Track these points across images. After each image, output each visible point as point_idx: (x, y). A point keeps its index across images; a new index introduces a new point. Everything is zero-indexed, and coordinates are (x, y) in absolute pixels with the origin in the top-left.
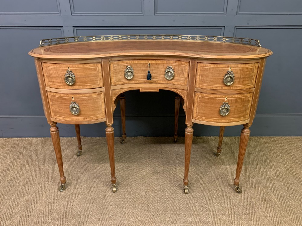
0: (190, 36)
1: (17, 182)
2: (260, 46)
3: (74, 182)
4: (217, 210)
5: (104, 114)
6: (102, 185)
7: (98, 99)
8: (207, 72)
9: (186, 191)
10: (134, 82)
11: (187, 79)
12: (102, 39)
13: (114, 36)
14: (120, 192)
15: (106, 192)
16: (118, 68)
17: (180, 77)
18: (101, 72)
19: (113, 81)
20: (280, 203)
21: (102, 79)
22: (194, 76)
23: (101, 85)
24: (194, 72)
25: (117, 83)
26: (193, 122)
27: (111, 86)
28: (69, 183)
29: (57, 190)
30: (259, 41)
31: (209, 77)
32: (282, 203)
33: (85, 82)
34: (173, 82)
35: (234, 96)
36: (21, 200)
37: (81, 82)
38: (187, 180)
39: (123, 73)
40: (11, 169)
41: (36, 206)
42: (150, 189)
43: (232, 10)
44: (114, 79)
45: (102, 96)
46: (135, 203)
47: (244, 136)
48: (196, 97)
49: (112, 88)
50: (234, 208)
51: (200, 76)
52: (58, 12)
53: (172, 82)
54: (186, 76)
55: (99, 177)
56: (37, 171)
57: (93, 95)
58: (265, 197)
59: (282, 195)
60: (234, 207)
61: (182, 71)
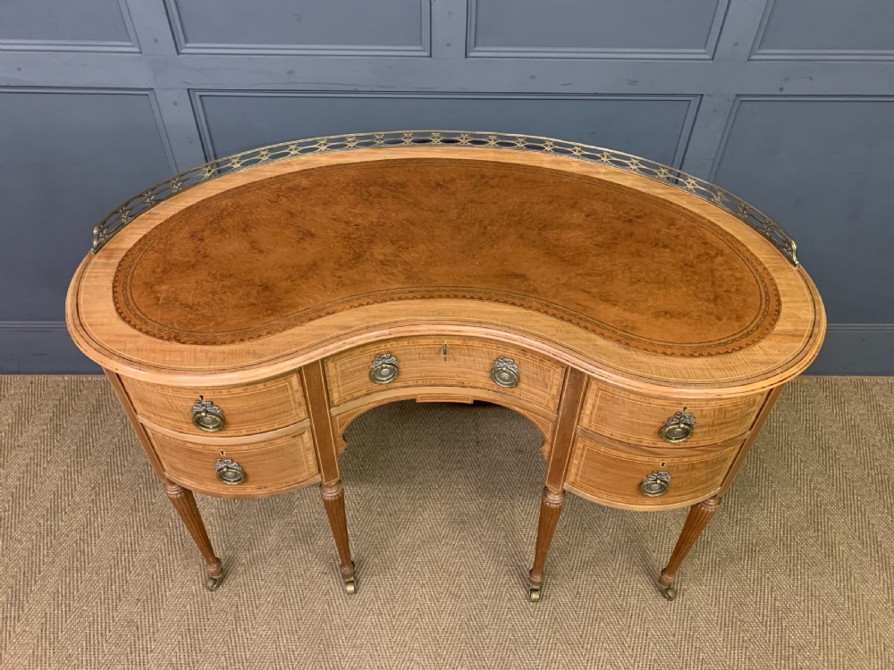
0: (582, 148)
1: (92, 555)
2: (795, 265)
3: (244, 557)
4: (607, 655)
5: (315, 470)
6: (317, 568)
7: (294, 445)
8: (616, 406)
9: (535, 596)
10: (398, 384)
11: (558, 401)
12: (292, 153)
13: (329, 141)
14: (367, 591)
15: (328, 593)
16: (349, 366)
17: (535, 388)
18: (301, 389)
19: (335, 396)
20: (766, 634)
21: (304, 403)
22: (577, 402)
23: (303, 415)
24: (577, 393)
25: (348, 398)
26: (565, 488)
27: (330, 407)
28: (231, 560)
29: (201, 585)
30: (794, 246)
31: (621, 417)
32: (770, 632)
33: (255, 420)
34: (517, 391)
35: (685, 460)
36: (113, 620)
37: (240, 423)
38: (539, 577)
39: (366, 372)
40: (69, 505)
41: (155, 640)
42: (442, 584)
43: (736, 44)
44: (339, 392)
45: (307, 436)
46: (404, 632)
47: (700, 513)
48: (579, 445)
49: (334, 411)
50: (650, 649)
51: (594, 406)
52: (130, 41)
53: (513, 392)
54: (554, 391)
55: (307, 537)
56: (141, 513)
57: (279, 441)
58: (733, 614)
59: (777, 603)
60: (652, 644)
61: (544, 379)
